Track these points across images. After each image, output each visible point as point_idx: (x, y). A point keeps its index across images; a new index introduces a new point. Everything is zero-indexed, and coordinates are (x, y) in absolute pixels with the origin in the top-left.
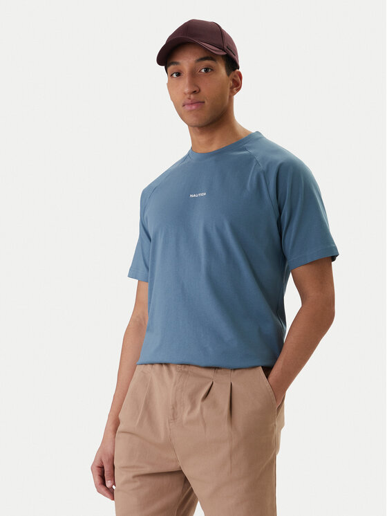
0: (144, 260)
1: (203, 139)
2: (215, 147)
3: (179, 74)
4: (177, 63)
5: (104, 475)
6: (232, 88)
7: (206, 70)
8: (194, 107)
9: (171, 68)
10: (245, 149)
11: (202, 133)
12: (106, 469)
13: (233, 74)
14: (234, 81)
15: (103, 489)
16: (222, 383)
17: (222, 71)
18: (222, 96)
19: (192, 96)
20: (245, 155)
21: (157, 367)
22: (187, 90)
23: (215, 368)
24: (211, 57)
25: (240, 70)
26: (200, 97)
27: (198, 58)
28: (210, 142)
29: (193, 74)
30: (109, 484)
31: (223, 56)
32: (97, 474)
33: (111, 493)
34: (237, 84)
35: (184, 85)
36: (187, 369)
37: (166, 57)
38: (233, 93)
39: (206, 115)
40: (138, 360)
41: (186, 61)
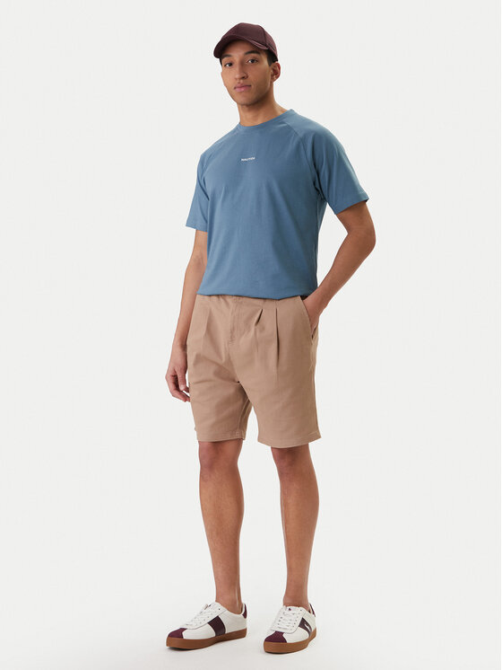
0: (203, 215)
1: (249, 115)
2: (259, 122)
3: (231, 65)
4: (229, 56)
5: (176, 382)
6: (272, 76)
7: (253, 61)
8: (243, 89)
9: (225, 60)
10: (283, 123)
11: (249, 110)
12: (179, 377)
13: (273, 65)
14: (274, 70)
15: (176, 393)
16: (269, 309)
17: (266, 62)
18: (265, 82)
19: (242, 81)
20: (284, 127)
21: (215, 298)
22: (237, 76)
23: (265, 299)
24: (257, 51)
25: (279, 62)
26: (247, 82)
27: (246, 51)
28: (255, 118)
29: (242, 64)
30: (182, 388)
31: (265, 50)
32: (171, 381)
33: (186, 398)
34: (276, 73)
35: (235, 73)
36: (242, 299)
37: (221, 51)
38: (273, 80)
39: (252, 96)
40: (197, 290)
41: (237, 54)
